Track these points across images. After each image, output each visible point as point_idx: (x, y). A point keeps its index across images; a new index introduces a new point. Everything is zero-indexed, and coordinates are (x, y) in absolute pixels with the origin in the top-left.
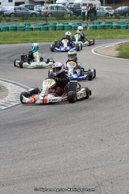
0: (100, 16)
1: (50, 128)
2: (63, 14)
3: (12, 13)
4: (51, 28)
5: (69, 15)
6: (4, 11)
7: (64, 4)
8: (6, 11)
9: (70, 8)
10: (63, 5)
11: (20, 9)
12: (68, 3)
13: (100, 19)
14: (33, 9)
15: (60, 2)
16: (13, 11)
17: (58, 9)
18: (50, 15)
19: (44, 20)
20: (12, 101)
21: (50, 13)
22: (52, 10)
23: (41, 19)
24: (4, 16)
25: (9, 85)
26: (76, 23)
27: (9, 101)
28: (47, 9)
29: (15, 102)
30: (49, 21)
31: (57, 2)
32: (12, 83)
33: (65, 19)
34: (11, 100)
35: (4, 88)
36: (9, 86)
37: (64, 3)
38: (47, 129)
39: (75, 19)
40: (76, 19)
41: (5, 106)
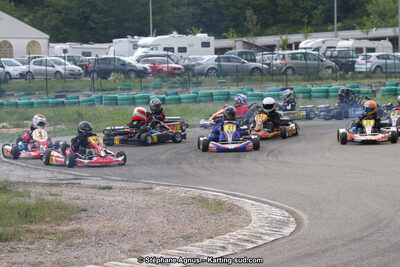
0: (394, 73)
2: (317, 69)
3: (212, 68)
4: (301, 95)
5: (330, 71)
6: (194, 66)
7: (317, 49)
8: (199, 64)
9: (331, 57)
10: (314, 50)
11: (228, 59)
12: (324, 47)
13: (396, 78)
14: (255, 61)
15: (309, 45)
16: (214, 64)
17: (305, 59)
18: (290, 72)
19: (279, 81)
20: (264, 232)
21: (290, 67)
22: (295, 61)
23: (272, 80)
24: (194, 76)
26: (348, 85)
27: (256, 232)
28: (284, 58)
29: (269, 235)
30: (289, 84)
31: (301, 45)
32: (251, 199)
33: (321, 79)
34: (260, 230)
35: (240, 208)
36: (247, 204)
37: (315, 46)
39: (343, 78)
40: (345, 79)
41: (252, 242)
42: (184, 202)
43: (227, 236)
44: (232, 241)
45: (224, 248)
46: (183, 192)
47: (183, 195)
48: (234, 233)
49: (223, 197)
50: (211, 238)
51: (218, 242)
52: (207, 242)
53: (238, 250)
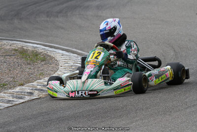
1: (137, 121)
25: (59, 53)
32: (63, 50)
35: (52, 58)
36: (59, 55)
38: (132, 123)
42: (7, 54)
43: (35, 83)
44: (39, 87)
45: (31, 94)
46: (9, 45)
47: (8, 47)
48: (41, 81)
49: (41, 48)
50: (22, 85)
51: (27, 88)
52: (18, 89)
53: (43, 95)
